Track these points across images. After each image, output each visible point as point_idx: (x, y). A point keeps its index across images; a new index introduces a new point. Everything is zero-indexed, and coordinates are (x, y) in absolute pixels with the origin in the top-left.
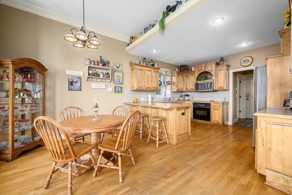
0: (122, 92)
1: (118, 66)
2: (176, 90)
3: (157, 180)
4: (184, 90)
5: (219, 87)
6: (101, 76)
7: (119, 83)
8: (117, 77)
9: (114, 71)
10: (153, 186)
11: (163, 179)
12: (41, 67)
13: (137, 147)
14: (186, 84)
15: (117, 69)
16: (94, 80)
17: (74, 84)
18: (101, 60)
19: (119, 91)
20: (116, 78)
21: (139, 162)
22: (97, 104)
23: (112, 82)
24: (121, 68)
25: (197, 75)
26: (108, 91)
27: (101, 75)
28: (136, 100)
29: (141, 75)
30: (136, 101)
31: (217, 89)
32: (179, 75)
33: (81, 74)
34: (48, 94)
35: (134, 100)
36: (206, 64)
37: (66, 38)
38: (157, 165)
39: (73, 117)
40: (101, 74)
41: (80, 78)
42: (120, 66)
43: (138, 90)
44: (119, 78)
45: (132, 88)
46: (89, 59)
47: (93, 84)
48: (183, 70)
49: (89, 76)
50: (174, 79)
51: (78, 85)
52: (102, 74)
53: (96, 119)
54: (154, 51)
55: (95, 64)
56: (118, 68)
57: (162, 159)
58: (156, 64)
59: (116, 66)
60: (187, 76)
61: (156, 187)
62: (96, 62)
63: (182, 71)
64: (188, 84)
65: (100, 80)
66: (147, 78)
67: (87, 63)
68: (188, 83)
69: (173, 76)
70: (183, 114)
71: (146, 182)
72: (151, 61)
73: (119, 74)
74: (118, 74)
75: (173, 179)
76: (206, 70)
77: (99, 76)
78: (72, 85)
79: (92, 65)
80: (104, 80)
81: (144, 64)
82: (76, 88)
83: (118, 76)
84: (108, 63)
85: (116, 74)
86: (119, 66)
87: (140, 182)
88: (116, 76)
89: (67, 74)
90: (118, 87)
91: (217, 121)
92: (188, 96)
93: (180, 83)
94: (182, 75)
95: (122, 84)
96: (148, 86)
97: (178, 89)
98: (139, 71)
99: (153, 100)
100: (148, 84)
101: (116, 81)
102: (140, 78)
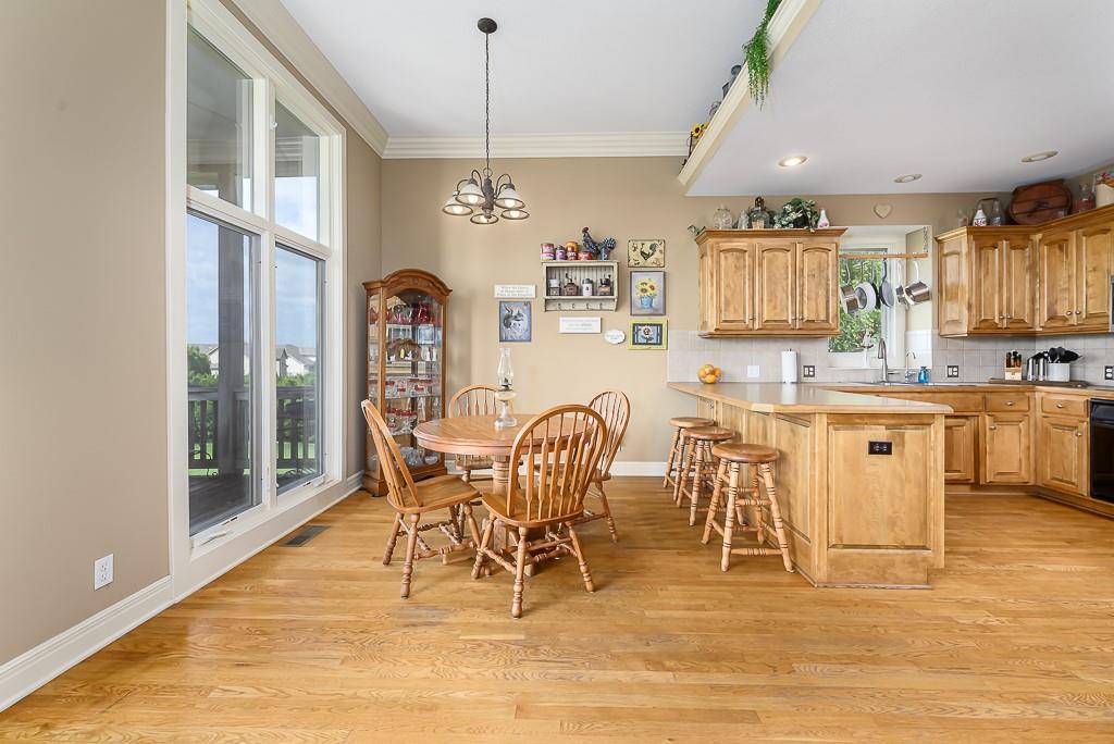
0: (661, 344)
1: (647, 250)
2: (964, 330)
3: (613, 656)
4: (1040, 322)
6: (586, 294)
7: (651, 311)
8: (644, 291)
9: (632, 269)
10: (587, 664)
11: (639, 664)
12: (438, 285)
13: (653, 544)
14: (1052, 288)
15: (641, 260)
16: (565, 306)
17: (513, 322)
18: (588, 239)
19: (651, 339)
20: (636, 294)
21: (612, 587)
22: (506, 380)
23: (625, 311)
24: (657, 254)
26: (608, 339)
27: (584, 290)
28: (713, 372)
29: (735, 272)
30: (710, 378)
32: (990, 243)
33: (529, 291)
34: (455, 350)
35: (702, 374)
37: (447, 209)
38: (663, 619)
39: (482, 412)
40: (585, 286)
41: (528, 303)
42: (654, 251)
43: (721, 335)
44: (650, 291)
45: (702, 328)
46: (551, 245)
47: (561, 319)
48: (1031, 214)
49: (548, 297)
50: (960, 270)
51: (523, 324)
52: (590, 286)
53: (501, 424)
54: (793, 163)
55: (566, 258)
56: (646, 256)
57: (702, 608)
58: (823, 212)
59: (638, 250)
60: (1062, 245)
61: (592, 671)
62: (569, 249)
63: (1019, 218)
64: (1068, 290)
65: (583, 306)
66: (769, 279)
67: (545, 257)
68: (1063, 284)
69: (946, 255)
70: (879, 449)
71: (580, 647)
72: (789, 208)
73: (650, 279)
74: (646, 279)
75: (672, 681)
77: (579, 291)
78: (508, 325)
79: (559, 262)
80: (596, 306)
81: (759, 226)
82: (519, 334)
83: (645, 287)
84: (610, 246)
85: (638, 279)
86: (651, 248)
87: (563, 637)
88: (637, 286)
89: (496, 296)
90: (644, 325)
92: (1068, 357)
93: (1001, 285)
94: (1019, 242)
95: (662, 312)
96: (776, 314)
97: (985, 320)
98: (726, 257)
99: (813, 376)
100: (775, 308)
101: (638, 303)
102: (732, 286)
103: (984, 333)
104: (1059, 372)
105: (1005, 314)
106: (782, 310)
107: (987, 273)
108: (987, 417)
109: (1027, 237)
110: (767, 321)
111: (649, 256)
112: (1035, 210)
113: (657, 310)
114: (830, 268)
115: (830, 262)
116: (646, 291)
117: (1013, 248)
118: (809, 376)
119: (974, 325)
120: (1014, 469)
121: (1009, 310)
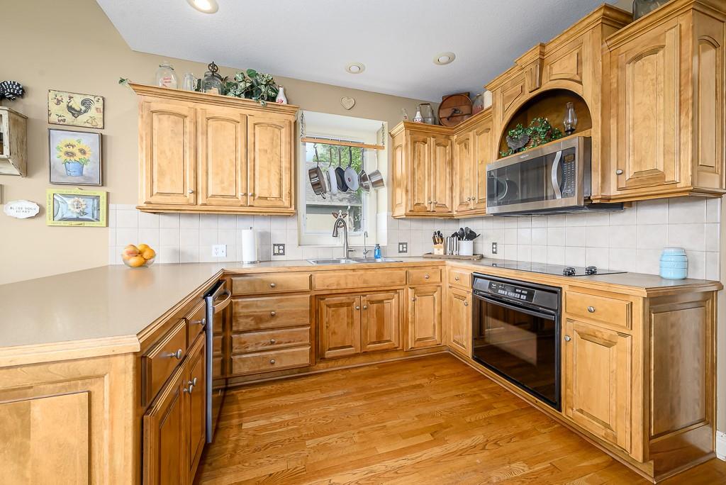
0: (98, 220)
4: (456, 209)
5: (629, 174)
7: (83, 180)
8: (70, 154)
9: (51, 126)
14: (461, 179)
15: (69, 117)
19: (84, 213)
20: (58, 157)
23: (40, 178)
24: (92, 112)
25: (499, 124)
26: (13, 213)
29: (172, 137)
31: (613, 191)
32: (421, 137)
36: (543, 46)
42: (88, 108)
44: (79, 156)
48: (450, 118)
58: (281, 90)
59: (64, 105)
60: (465, 143)
64: (469, 180)
69: (396, 148)
73: (79, 142)
76: (547, 85)
83: (71, 149)
85: (60, 140)
86: (83, 103)
88: (58, 148)
91: (607, 426)
92: (471, 236)
93: (429, 175)
94: (442, 140)
95: (97, 181)
96: (223, 189)
97: (418, 204)
98: (160, 120)
99: (283, 254)
100: (222, 182)
101: (62, 169)
102: (169, 153)
103: (418, 214)
104: (466, 247)
105: (432, 200)
106: (230, 185)
107: (419, 164)
108: (409, 289)
109: (448, 137)
110: (213, 196)
111: (80, 112)
112: (452, 116)
113: (90, 178)
114: (283, 145)
115: (283, 139)
116: (72, 154)
117: (438, 144)
118: (279, 254)
119: (409, 209)
120: (430, 334)
121: (435, 197)
